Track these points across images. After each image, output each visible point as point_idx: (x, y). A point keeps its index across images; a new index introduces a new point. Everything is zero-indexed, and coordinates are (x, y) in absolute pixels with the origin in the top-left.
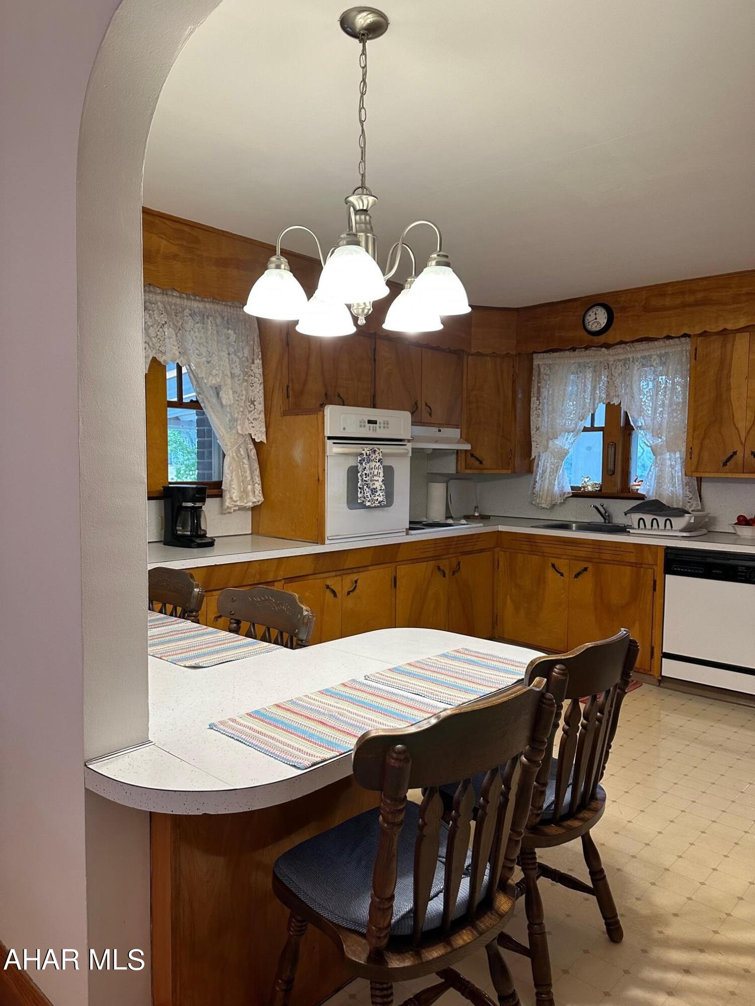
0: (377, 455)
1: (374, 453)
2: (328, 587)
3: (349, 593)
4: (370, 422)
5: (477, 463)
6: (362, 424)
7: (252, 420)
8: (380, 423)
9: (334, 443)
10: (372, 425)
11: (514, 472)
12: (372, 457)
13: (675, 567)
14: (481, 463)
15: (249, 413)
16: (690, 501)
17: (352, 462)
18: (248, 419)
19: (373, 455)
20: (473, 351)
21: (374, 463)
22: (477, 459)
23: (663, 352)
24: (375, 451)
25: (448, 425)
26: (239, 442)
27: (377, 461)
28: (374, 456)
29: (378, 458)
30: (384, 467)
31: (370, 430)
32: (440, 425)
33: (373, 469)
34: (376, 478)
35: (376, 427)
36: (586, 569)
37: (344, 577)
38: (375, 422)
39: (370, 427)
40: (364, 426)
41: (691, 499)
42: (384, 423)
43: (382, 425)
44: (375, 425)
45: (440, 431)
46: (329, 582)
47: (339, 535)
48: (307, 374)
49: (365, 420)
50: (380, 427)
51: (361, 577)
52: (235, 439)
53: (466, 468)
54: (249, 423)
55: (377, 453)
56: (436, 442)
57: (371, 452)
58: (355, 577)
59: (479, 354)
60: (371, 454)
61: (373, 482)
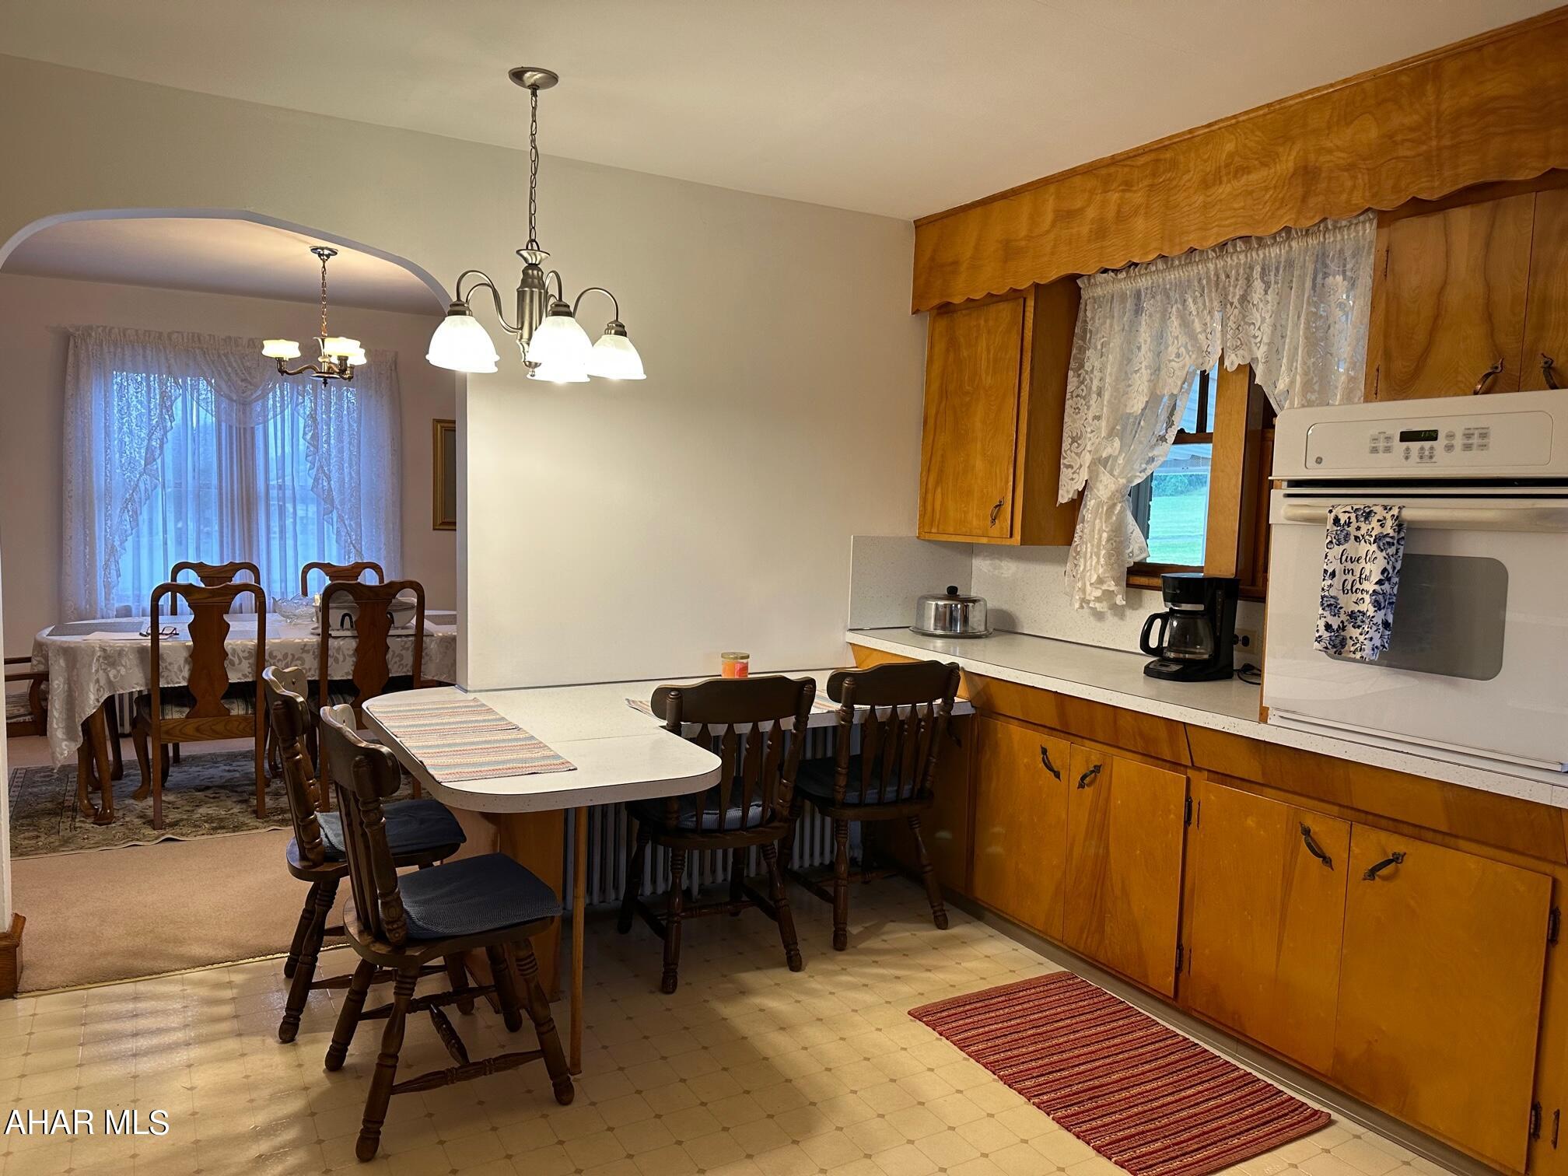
0: (1374, 524)
1: (1366, 518)
2: (1307, 832)
4: (1406, 437)
6: (1382, 444)
8: (1450, 436)
9: (1285, 496)
10: (1415, 446)
12: (1358, 529)
19: (1362, 525)
24: (1368, 515)
27: (1372, 540)
28: (1364, 528)
29: (1374, 534)
31: (1407, 458)
35: (1432, 448)
37: (1358, 828)
38: (1432, 436)
39: (1408, 449)
40: (1388, 450)
42: (1468, 436)
43: (1458, 442)
44: (1427, 444)
49: (1389, 433)
50: (1449, 448)
55: (1374, 520)
57: (1353, 516)
58: (1396, 844)
60: (1353, 519)
61: (1360, 596)
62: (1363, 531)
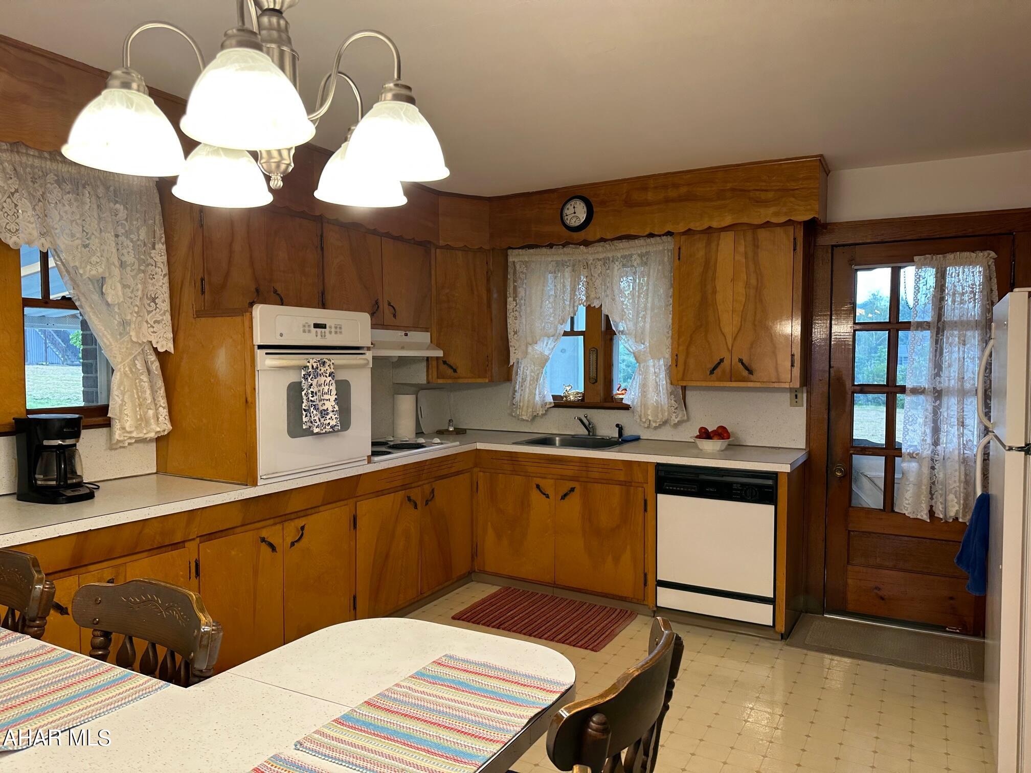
0: (327, 367)
1: (324, 365)
2: (263, 540)
3: (293, 544)
4: (317, 326)
5: (450, 371)
6: (307, 329)
7: (152, 323)
8: (330, 327)
9: (267, 354)
10: (319, 330)
11: (491, 381)
12: (320, 370)
13: (667, 486)
14: (455, 371)
15: (148, 315)
16: (676, 411)
17: (293, 377)
18: (147, 322)
19: (322, 368)
20: (442, 243)
21: (323, 379)
22: (451, 367)
23: (644, 251)
24: (324, 363)
25: (416, 327)
26: (133, 352)
27: (328, 375)
28: (323, 369)
29: (328, 372)
30: (336, 382)
31: (317, 336)
32: (406, 329)
33: (323, 385)
34: (326, 397)
35: (325, 332)
36: (572, 490)
37: (286, 524)
38: (323, 326)
39: (316, 332)
40: (309, 331)
41: (676, 409)
42: (336, 328)
43: (333, 330)
44: (323, 330)
45: (406, 335)
46: (264, 533)
47: (277, 473)
48: (230, 262)
49: (309, 323)
50: (331, 332)
51: (310, 522)
52: (127, 349)
53: (438, 378)
54: (149, 328)
55: (327, 365)
56: (403, 348)
57: (318, 364)
58: (300, 522)
59: (448, 247)
60: (319, 366)
61: (323, 402)
62: (322, 371)
